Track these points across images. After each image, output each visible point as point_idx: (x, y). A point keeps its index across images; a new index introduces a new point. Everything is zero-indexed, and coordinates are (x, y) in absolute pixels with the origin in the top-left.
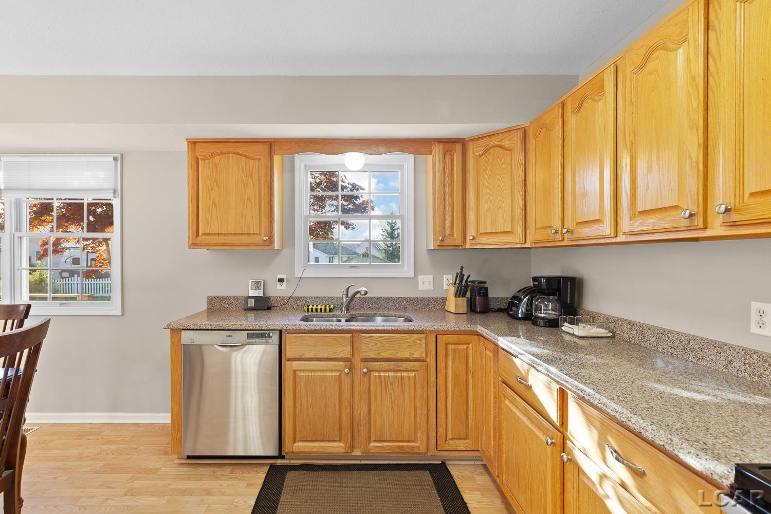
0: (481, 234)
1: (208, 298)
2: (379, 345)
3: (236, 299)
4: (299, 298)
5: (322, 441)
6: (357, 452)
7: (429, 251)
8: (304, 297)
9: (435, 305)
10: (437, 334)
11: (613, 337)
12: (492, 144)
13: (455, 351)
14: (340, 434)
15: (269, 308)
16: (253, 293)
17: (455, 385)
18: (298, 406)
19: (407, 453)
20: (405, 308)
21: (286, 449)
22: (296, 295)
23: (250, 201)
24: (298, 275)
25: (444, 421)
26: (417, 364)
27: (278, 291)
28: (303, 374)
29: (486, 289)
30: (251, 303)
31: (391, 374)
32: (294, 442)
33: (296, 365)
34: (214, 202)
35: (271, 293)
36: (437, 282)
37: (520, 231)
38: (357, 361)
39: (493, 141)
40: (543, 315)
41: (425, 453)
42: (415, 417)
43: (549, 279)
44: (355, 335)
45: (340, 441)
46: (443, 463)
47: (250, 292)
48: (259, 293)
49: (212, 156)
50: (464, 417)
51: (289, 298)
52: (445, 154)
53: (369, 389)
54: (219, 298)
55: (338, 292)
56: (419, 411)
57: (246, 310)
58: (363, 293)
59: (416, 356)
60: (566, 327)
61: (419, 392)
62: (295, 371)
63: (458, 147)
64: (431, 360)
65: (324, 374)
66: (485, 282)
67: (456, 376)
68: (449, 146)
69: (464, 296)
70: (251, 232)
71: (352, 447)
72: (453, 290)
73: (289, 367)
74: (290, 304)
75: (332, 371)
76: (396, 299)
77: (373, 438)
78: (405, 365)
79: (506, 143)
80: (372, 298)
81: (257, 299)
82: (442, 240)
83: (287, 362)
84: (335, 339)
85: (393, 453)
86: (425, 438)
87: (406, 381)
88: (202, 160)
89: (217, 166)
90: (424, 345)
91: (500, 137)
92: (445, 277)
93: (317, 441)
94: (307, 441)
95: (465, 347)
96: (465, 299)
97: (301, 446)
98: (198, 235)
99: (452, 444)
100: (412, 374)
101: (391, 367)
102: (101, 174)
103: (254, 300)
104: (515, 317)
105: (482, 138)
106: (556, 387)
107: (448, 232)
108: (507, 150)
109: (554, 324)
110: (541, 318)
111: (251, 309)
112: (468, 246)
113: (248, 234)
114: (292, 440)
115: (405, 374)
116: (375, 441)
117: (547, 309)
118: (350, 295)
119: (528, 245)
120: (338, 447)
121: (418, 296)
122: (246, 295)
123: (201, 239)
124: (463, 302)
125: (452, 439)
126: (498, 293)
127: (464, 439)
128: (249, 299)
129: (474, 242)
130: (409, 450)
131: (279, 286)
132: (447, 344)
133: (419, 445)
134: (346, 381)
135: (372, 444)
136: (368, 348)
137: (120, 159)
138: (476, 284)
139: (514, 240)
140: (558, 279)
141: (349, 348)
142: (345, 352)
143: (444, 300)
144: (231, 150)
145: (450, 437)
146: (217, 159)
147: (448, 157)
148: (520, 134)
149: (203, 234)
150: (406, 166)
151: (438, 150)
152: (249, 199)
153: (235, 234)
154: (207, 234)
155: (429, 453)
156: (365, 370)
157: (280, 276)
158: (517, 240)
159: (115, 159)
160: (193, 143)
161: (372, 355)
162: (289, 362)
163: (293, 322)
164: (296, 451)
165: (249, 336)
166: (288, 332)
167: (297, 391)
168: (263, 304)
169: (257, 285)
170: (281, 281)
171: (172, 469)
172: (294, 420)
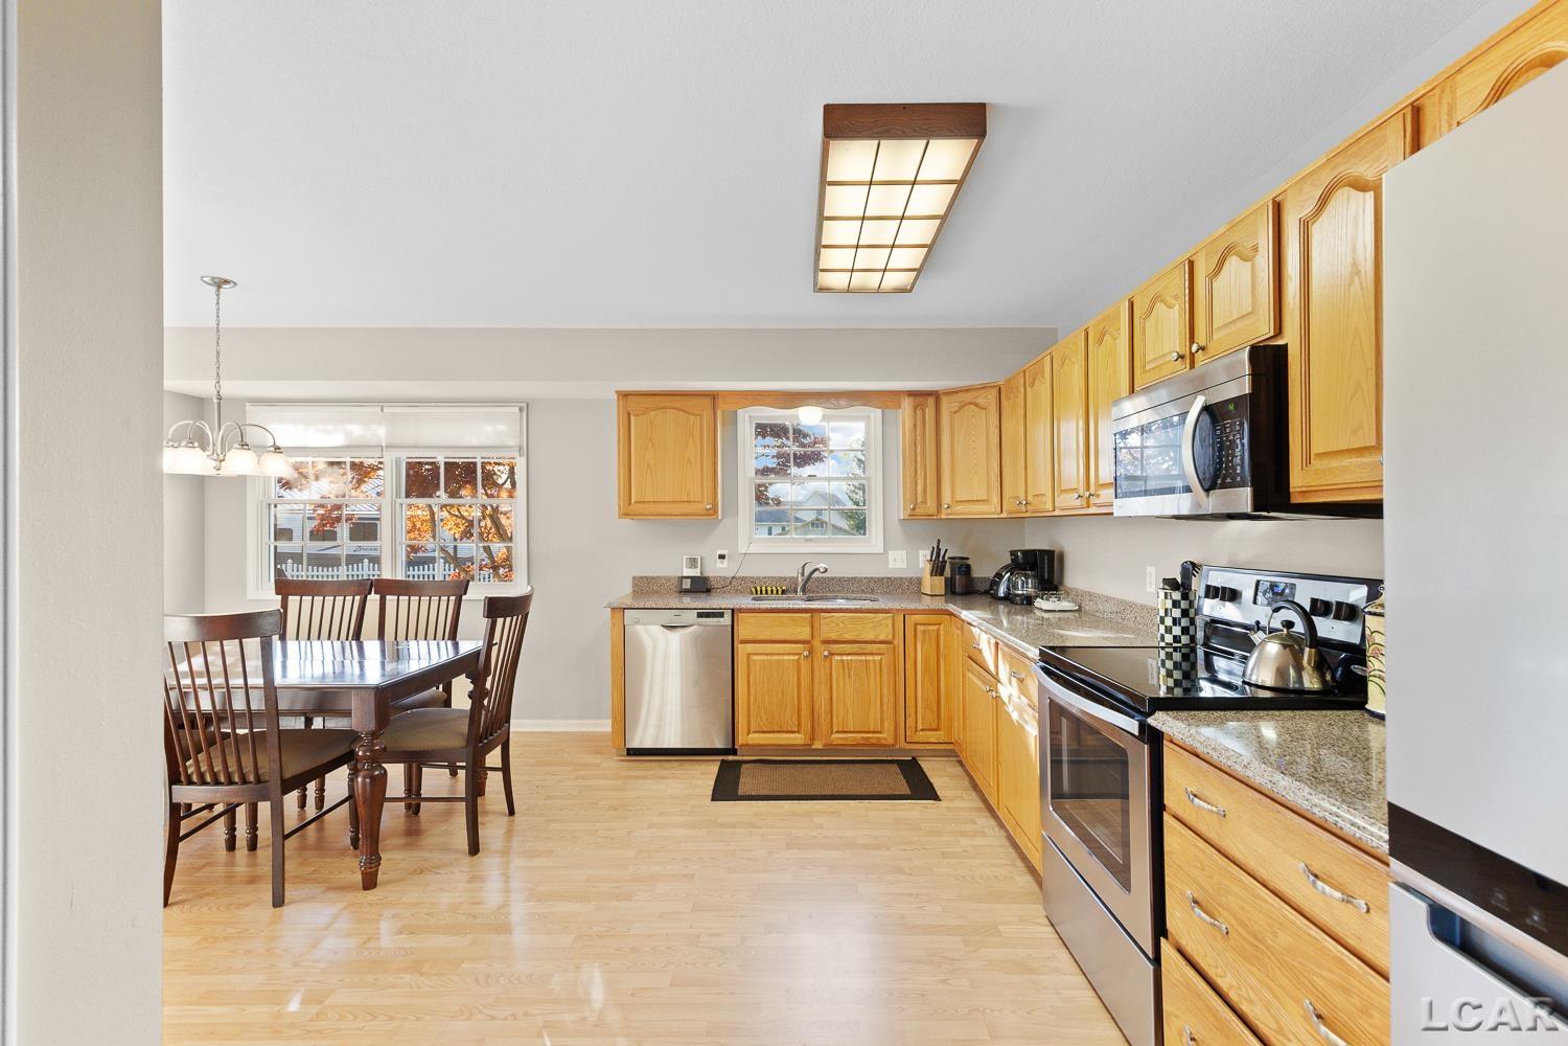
0: (957, 502)
1: (634, 578)
2: (841, 625)
3: (668, 579)
4: (744, 578)
5: (778, 732)
6: (818, 745)
7: (899, 520)
8: (750, 577)
9: (912, 586)
10: (906, 613)
11: (1079, 610)
12: (966, 401)
13: (924, 632)
14: (799, 724)
15: (708, 591)
16: (687, 572)
17: (925, 671)
18: (752, 692)
19: (873, 745)
20: (873, 592)
21: (741, 739)
22: (739, 575)
23: (690, 463)
24: (742, 550)
25: (913, 710)
26: (883, 646)
27: (717, 570)
28: (756, 658)
29: (968, 567)
30: (687, 584)
31: (854, 658)
32: (749, 733)
33: (750, 647)
34: (648, 464)
35: (710, 573)
36: (912, 559)
37: (995, 499)
38: (817, 643)
39: (968, 397)
40: (1020, 592)
41: (893, 745)
42: (882, 705)
43: (1025, 553)
44: (816, 615)
45: (798, 732)
46: (914, 758)
47: (684, 571)
48: (696, 572)
49: (646, 411)
50: (935, 705)
51: (733, 578)
52: (915, 409)
53: (831, 674)
54: (647, 578)
55: (791, 571)
56: (885, 699)
57: (680, 592)
58: (822, 570)
59: (882, 637)
60: (1039, 603)
61: (885, 677)
62: (749, 655)
63: (931, 401)
64: (899, 642)
65: (781, 657)
66: (967, 559)
67: (926, 661)
68: (921, 399)
69: (941, 574)
70: (692, 500)
71: (813, 739)
72: (928, 567)
73: (741, 649)
74: (735, 585)
75: (789, 654)
76: (861, 580)
77: (835, 730)
78: (869, 648)
79: (981, 401)
80: (833, 579)
81: (693, 579)
82: (914, 509)
83: (740, 645)
84: (793, 619)
85: (857, 745)
86: (892, 728)
87: (871, 664)
88: (634, 416)
89: (652, 422)
90: (891, 626)
91: (975, 394)
92: (921, 552)
93: (773, 732)
94: (763, 732)
95: (936, 627)
96: (943, 578)
97: (756, 738)
98: (630, 504)
99: (922, 736)
100: (878, 658)
101: (854, 651)
102: (501, 427)
103: (690, 580)
104: (996, 598)
105: (957, 392)
106: (993, 641)
107: (920, 499)
108: (980, 408)
109: (1028, 601)
110: (1018, 595)
111: (686, 592)
112: (943, 516)
113: (689, 502)
114: (746, 730)
115: (870, 658)
116: (837, 732)
117: (1025, 586)
118: (807, 573)
119: (1004, 515)
120: (798, 739)
121: (889, 576)
122: (680, 575)
123: (634, 508)
124: (940, 581)
125: (922, 730)
126: (982, 571)
127: (936, 730)
128: (684, 580)
129: (949, 511)
130: (875, 741)
131: (720, 564)
132: (916, 625)
133: (887, 736)
134: (805, 666)
135: (834, 736)
136: (830, 628)
138: (957, 561)
139: (990, 510)
140: (1034, 552)
141: (808, 629)
142: (805, 634)
143: (919, 581)
144: (668, 404)
145: (920, 727)
146: (652, 414)
147: (919, 412)
148: (994, 392)
149: (636, 502)
150: (872, 416)
151: (907, 403)
152: (689, 461)
153: (674, 502)
154: (641, 502)
155: (897, 747)
156: (826, 653)
157: (719, 552)
158: (993, 510)
159: (521, 410)
160: (625, 396)
161: (833, 636)
162: (743, 645)
163: (746, 602)
164: (750, 742)
165: (700, 615)
166: (741, 610)
167: (752, 677)
168: (701, 586)
169: (693, 562)
170: (722, 557)
171: (613, 764)
172: (749, 709)
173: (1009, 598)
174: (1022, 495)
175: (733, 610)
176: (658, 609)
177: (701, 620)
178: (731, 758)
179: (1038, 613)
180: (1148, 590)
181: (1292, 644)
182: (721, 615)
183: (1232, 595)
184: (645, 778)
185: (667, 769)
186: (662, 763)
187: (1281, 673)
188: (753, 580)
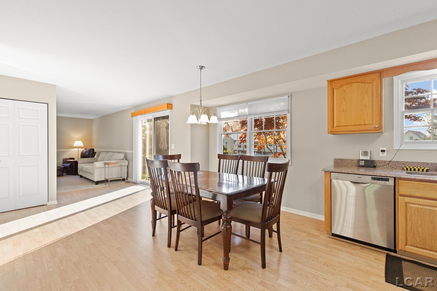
1: (335, 159)
3: (352, 160)
4: (397, 162)
8: (402, 162)
15: (375, 167)
16: (362, 157)
18: (409, 223)
21: (400, 246)
22: (395, 160)
23: (366, 106)
24: (396, 147)
27: (379, 157)
28: (410, 205)
30: (362, 163)
32: (406, 245)
33: (407, 199)
34: (343, 109)
35: (375, 158)
47: (360, 157)
48: (368, 158)
49: (342, 86)
51: (390, 161)
54: (341, 159)
57: (358, 166)
62: (406, 203)
70: (367, 123)
73: (401, 201)
74: (390, 165)
81: (366, 161)
83: (400, 197)
88: (336, 89)
89: (344, 91)
94: (417, 247)
97: (409, 248)
98: (334, 127)
102: (283, 104)
103: (364, 161)
111: (362, 166)
113: (365, 125)
114: (404, 243)
122: (358, 159)
123: (335, 129)
128: (361, 161)
131: (381, 154)
137: (290, 96)
144: (353, 81)
146: (345, 87)
149: (336, 126)
152: (365, 105)
153: (356, 125)
154: (339, 126)
157: (381, 148)
159: (289, 97)
160: (331, 82)
162: (402, 197)
163: (403, 174)
164: (407, 250)
165: (374, 179)
166: (400, 179)
167: (408, 215)
168: (370, 164)
169: (365, 153)
170: (383, 151)
171: (325, 238)
172: (406, 232)
175: (395, 178)
176: (348, 173)
177: (374, 181)
178: (392, 254)
182: (387, 180)
184: (342, 251)
185: (353, 249)
186: (351, 245)
188: (404, 163)
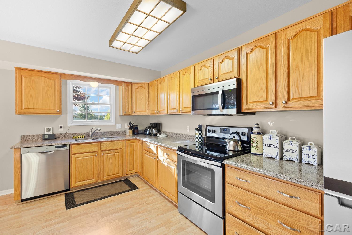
0: (137, 111)
1: (22, 136)
2: (107, 145)
3: (38, 136)
4: (70, 134)
5: (86, 180)
6: (99, 181)
7: (120, 116)
8: (72, 133)
9: (123, 133)
10: (125, 140)
11: (168, 136)
12: (140, 86)
13: (130, 145)
14: (93, 176)
15: (55, 139)
16: (46, 133)
17: (130, 155)
18: (77, 170)
19: (116, 177)
20: (112, 135)
21: (73, 185)
22: (67, 133)
23: (50, 96)
24: (69, 125)
25: (127, 166)
26: (119, 150)
27: (58, 131)
29: (138, 127)
30: (46, 137)
31: (111, 154)
32: (76, 183)
33: (76, 156)
34: (31, 95)
35: (55, 132)
36: (123, 126)
37: (147, 111)
38: (99, 152)
39: (140, 85)
40: (153, 133)
41: (122, 176)
42: (119, 166)
43: (154, 124)
44: (99, 144)
45: (93, 179)
46: (127, 179)
47: (45, 133)
48: (51, 133)
50: (133, 164)
51: (65, 134)
52: (126, 86)
53: (104, 160)
54: (28, 136)
55: (87, 131)
56: (120, 164)
57: (44, 140)
58: (99, 130)
59: (119, 147)
60: (158, 135)
61: (120, 158)
62: (76, 158)
63: (130, 85)
64: (124, 149)
65: (87, 157)
66: (137, 125)
67: (131, 152)
68: (127, 84)
69: (131, 130)
70: (51, 108)
71: (98, 180)
72: (128, 128)
73: (73, 157)
75: (90, 156)
76: (109, 132)
77: (105, 175)
78: (115, 151)
79: (144, 86)
80: (102, 132)
81: (49, 135)
82: (126, 113)
83: (72, 155)
84: (92, 145)
85: (112, 179)
86: (122, 172)
87: (116, 156)
88: (24, 77)
89: (33, 80)
90: (121, 144)
91: (142, 84)
92: (125, 124)
93: (85, 180)
94: (81, 181)
95: (133, 143)
96: (132, 130)
97: (78, 184)
98: (21, 109)
99: (130, 172)
100: (118, 153)
101: (111, 152)
103: (48, 135)
104: (146, 135)
105: (137, 83)
106: (156, 146)
107: (127, 110)
108: (144, 88)
109: (156, 135)
110: (152, 134)
111: (46, 139)
112: (133, 115)
113: (49, 109)
114: (74, 181)
115: (116, 154)
116: (106, 176)
117: (154, 131)
118: (93, 131)
119: (149, 115)
120: (93, 181)
121: (116, 131)
122: (43, 134)
124: (131, 131)
125: (129, 171)
126: (141, 128)
127: (133, 170)
128: (45, 136)
129: (135, 113)
130: (117, 177)
131: (60, 129)
132: (128, 143)
133: (120, 174)
134: (95, 159)
135: (105, 177)
136: (104, 147)
138: (135, 126)
139: (146, 113)
140: (156, 123)
141: (97, 148)
142: (95, 149)
143: (125, 132)
144: (40, 75)
145: (129, 170)
146: (33, 78)
147: (127, 87)
148: (147, 84)
149: (24, 109)
150: (112, 87)
151: (124, 85)
152: (49, 95)
153: (42, 109)
154: (27, 109)
155: (123, 176)
156: (103, 154)
157: (60, 126)
158: (147, 113)
160: (19, 70)
161: (105, 149)
162: (73, 155)
163: (74, 141)
164: (76, 185)
165: (56, 147)
166: (73, 144)
167: (77, 165)
168: (53, 137)
169: (49, 129)
170: (61, 127)
171: (15, 207)
172: (76, 175)
173: (150, 134)
174: (156, 110)
175: (70, 144)
176: (38, 147)
177: (57, 149)
178: (68, 192)
179: (158, 138)
180: (187, 131)
181: (236, 141)
182: (66, 146)
183: (214, 131)
187: (234, 147)
188: (73, 134)
